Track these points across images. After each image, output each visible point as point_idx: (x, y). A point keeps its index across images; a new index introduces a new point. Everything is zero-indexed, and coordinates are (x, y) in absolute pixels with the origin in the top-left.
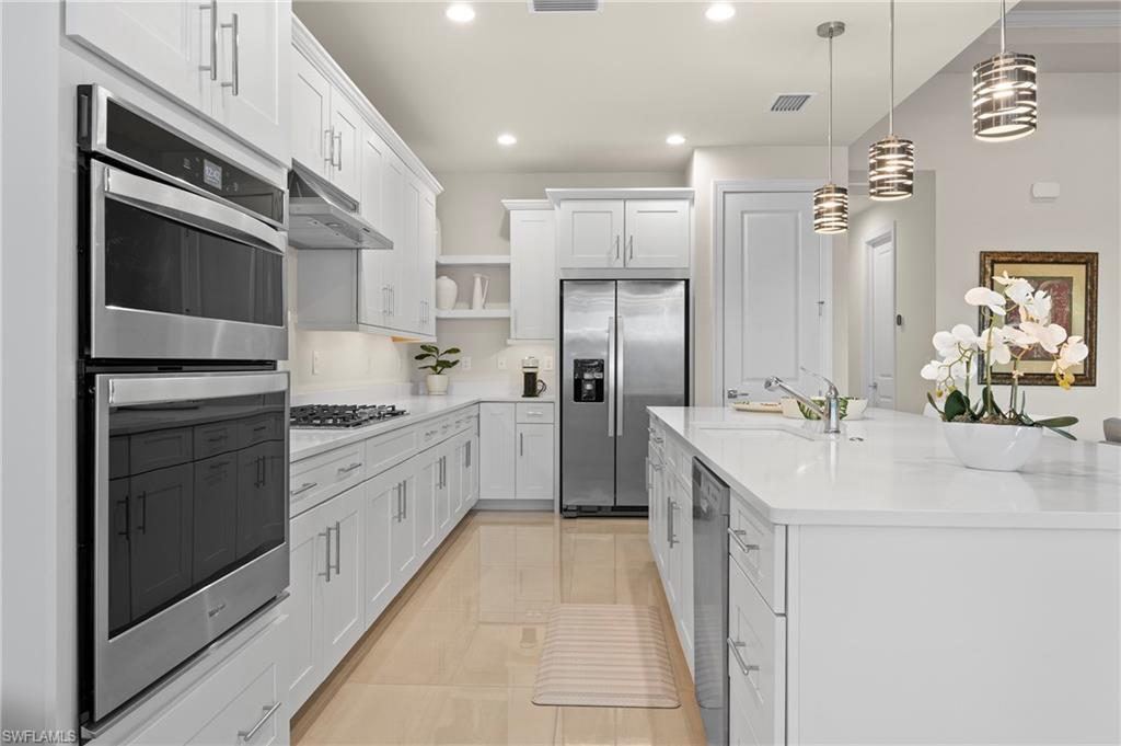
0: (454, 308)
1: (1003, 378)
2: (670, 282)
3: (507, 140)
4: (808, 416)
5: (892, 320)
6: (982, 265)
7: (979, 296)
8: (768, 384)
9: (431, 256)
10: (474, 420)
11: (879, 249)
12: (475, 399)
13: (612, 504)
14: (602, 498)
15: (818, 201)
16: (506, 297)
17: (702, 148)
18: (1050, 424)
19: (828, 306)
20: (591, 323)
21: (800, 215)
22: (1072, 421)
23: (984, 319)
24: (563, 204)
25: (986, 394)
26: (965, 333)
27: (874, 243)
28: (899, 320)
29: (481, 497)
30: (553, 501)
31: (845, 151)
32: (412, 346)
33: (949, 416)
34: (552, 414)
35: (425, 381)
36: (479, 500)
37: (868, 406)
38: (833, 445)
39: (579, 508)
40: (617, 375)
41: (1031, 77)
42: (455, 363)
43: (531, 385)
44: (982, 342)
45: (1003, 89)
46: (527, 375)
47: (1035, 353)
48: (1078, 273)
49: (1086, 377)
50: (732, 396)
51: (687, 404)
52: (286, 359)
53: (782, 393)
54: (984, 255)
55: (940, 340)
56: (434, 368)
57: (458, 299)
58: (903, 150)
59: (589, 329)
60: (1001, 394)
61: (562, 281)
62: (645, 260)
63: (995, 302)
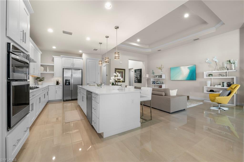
0: (43, 71)
1: (116, 82)
2: (80, 69)
3: (54, 47)
4: (98, 86)
5: (106, 75)
6: (115, 70)
7: (115, 74)
8: (94, 82)
9: (40, 63)
10: (48, 89)
11: (105, 67)
12: (48, 85)
13: (71, 99)
14: (70, 98)
15: (99, 62)
16: (53, 70)
17: (84, 53)
18: (120, 85)
19: (99, 73)
20: (68, 74)
21: (96, 63)
22: (122, 85)
23: (115, 76)
24: (63, 58)
25: (115, 83)
26: (114, 77)
27: (104, 66)
28: (107, 75)
29: (49, 100)
30: (62, 99)
31: (101, 56)
32: (35, 77)
33: (112, 85)
34: (61, 87)
35: (37, 83)
36: (49, 101)
37: (104, 85)
38: (101, 89)
39: (66, 100)
40: (72, 81)
41: (119, 54)
42: (43, 80)
43: (58, 83)
44: (115, 78)
45: (117, 55)
46: (57, 82)
47: (119, 79)
48: (123, 71)
49: (124, 82)
50: (88, 84)
51: (82, 85)
52: (29, 79)
53: (95, 83)
54: (115, 69)
55: (112, 78)
56: (39, 81)
57: (44, 70)
58: (108, 58)
59: (68, 75)
60: (116, 83)
61: (63, 69)
62: (76, 66)
63: (116, 75)
